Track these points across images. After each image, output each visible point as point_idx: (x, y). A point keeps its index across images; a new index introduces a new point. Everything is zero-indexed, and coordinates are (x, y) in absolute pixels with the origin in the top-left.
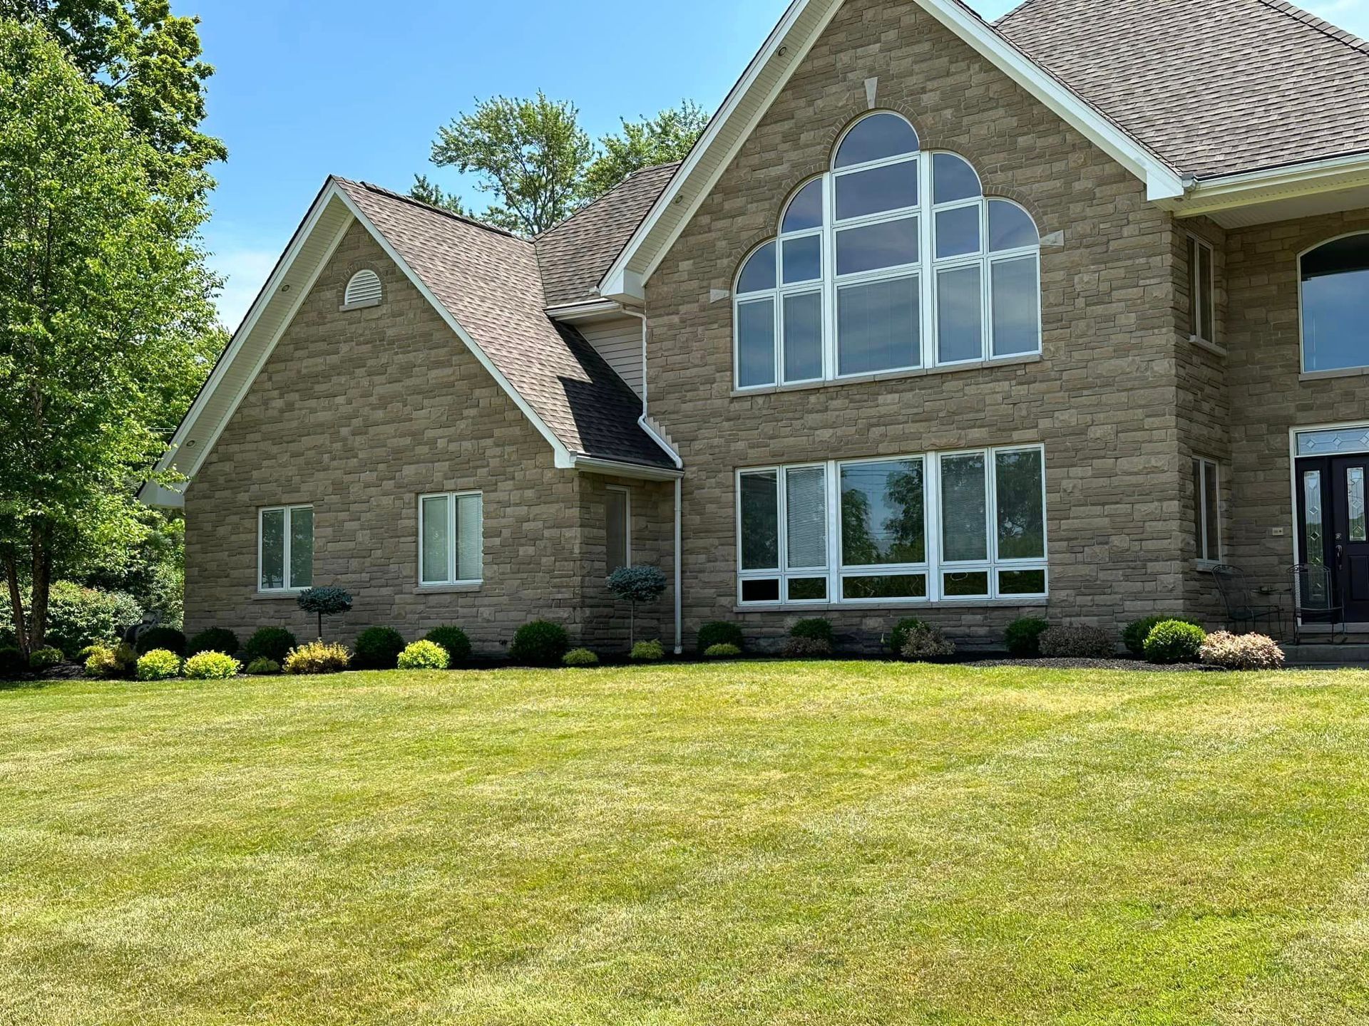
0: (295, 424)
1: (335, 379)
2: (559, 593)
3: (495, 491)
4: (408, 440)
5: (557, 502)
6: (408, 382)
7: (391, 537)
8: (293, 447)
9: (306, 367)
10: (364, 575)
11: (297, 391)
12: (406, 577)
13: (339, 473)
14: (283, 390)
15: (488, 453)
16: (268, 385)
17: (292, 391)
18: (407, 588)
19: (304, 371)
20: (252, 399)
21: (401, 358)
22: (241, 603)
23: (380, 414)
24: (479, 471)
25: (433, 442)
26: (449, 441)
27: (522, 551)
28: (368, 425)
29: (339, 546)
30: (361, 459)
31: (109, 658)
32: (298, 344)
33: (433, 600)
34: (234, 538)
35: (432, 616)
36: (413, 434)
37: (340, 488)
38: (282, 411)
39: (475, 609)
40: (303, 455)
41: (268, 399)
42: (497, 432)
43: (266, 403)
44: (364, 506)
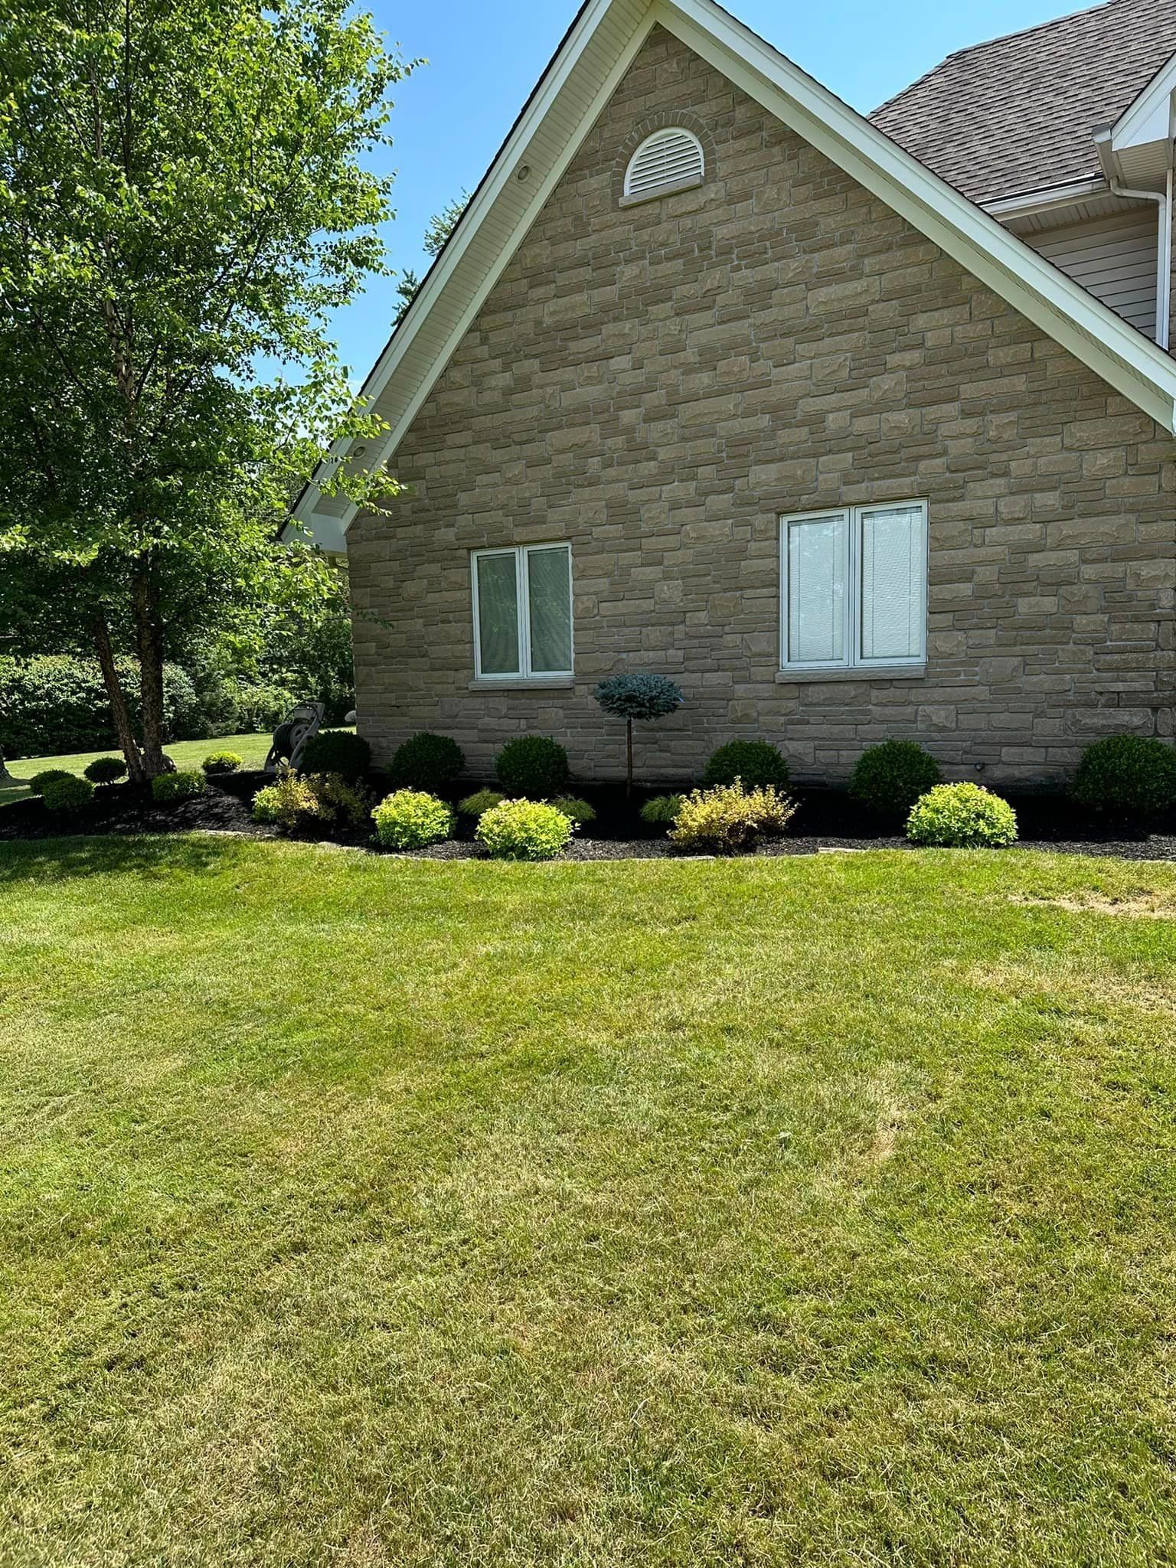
0: (532, 412)
1: (609, 329)
2: (1118, 680)
3: (962, 498)
4: (765, 421)
5: (1117, 513)
6: (763, 317)
7: (725, 590)
8: (529, 450)
9: (552, 314)
10: (671, 652)
11: (535, 356)
12: (760, 655)
13: (618, 490)
14: (508, 357)
15: (944, 430)
16: (483, 351)
17: (527, 357)
18: (759, 672)
19: (548, 321)
20: (456, 375)
21: (748, 276)
22: (452, 696)
23: (703, 379)
24: (923, 465)
25: (817, 421)
26: (852, 416)
27: (1024, 605)
28: (675, 402)
29: (622, 607)
30: (662, 462)
31: (308, 800)
32: (536, 278)
33: (815, 693)
34: (431, 598)
35: (812, 719)
36: (773, 410)
37: (621, 512)
38: (508, 392)
39: (910, 709)
40: (548, 461)
41: (485, 375)
42: (968, 390)
43: (478, 382)
44: (672, 541)
